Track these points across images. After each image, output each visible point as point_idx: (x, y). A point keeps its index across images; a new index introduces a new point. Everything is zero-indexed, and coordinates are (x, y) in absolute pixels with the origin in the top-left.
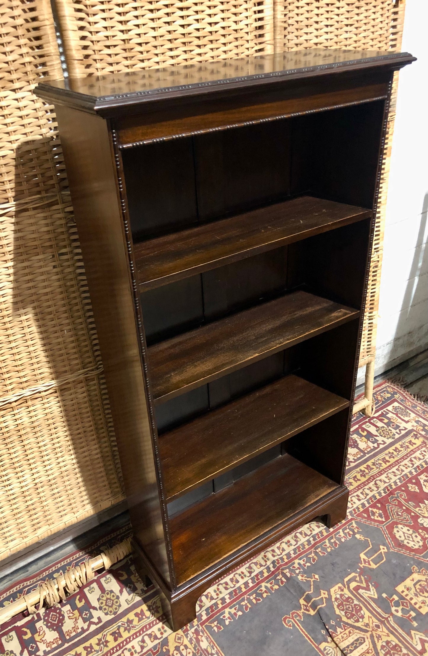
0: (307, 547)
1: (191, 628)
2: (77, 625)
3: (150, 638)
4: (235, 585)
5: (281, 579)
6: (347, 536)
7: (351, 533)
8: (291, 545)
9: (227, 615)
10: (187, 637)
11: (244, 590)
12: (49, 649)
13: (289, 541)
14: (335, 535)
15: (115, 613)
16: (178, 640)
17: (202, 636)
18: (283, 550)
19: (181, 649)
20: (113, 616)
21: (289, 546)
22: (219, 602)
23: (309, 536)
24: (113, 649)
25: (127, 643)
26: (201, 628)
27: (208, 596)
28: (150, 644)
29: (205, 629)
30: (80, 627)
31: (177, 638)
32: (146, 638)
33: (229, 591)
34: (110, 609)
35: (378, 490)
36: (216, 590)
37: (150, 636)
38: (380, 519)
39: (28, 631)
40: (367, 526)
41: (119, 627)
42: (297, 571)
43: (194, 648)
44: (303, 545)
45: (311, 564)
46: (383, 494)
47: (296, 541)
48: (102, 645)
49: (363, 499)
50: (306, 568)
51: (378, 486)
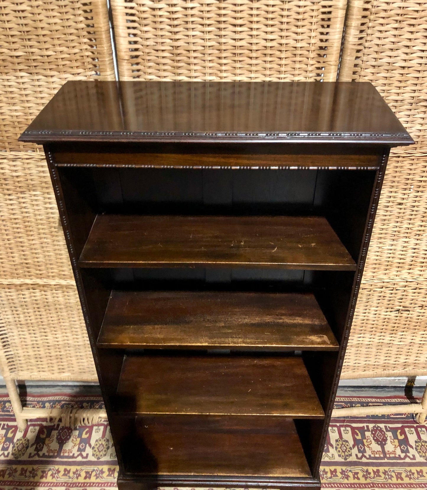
2: (72, 449)
12: (47, 454)
15: (99, 458)
20: (96, 460)
25: (89, 486)
30: (73, 453)
34: (98, 453)
39: (46, 433)
41: (94, 470)
48: (75, 476)
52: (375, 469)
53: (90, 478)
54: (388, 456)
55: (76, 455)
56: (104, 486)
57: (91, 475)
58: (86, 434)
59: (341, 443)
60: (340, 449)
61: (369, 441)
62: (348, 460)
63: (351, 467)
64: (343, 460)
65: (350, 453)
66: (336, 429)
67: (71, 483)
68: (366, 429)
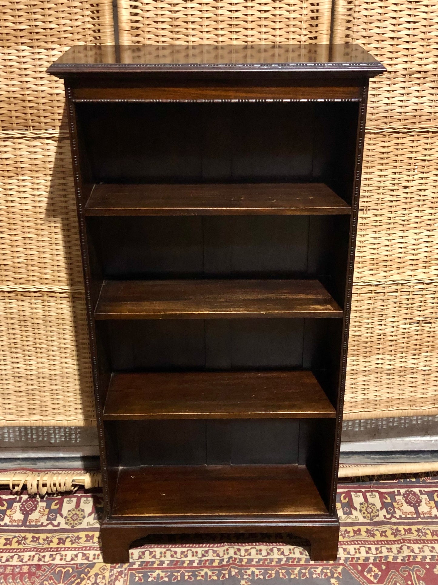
0: (274, 563)
1: (119, 567)
2: (41, 519)
3: (83, 556)
4: (181, 558)
5: (224, 574)
6: (322, 575)
7: (329, 574)
8: (261, 554)
9: (155, 575)
10: (111, 571)
11: (185, 565)
12: (10, 524)
13: (261, 550)
14: (311, 568)
15: (72, 526)
16: (102, 569)
17: (122, 577)
18: (250, 554)
19: (99, 576)
20: (70, 528)
21: (257, 554)
22: (157, 563)
23: (285, 556)
24: (51, 548)
25: (64, 551)
26: (126, 571)
27: (153, 553)
28: (80, 560)
29: (129, 574)
30: (41, 522)
31: (103, 568)
32: (80, 555)
33: (173, 559)
34: (72, 522)
35: (398, 554)
36: (163, 553)
37: (84, 555)
38: (372, 579)
39: (6, 505)
40: (352, 578)
41: (68, 537)
42: (245, 577)
43: (109, 582)
44: (272, 560)
45: (264, 578)
46: (399, 561)
47: (268, 554)
48: (46, 542)
49: (372, 554)
50: (256, 578)
51: (402, 551)
52: (407, 527)
53: (64, 544)
54: (422, 516)
55: (45, 524)
56: (82, 550)
57: (65, 541)
58: (56, 504)
59: (366, 505)
60: (365, 511)
61: (400, 503)
62: (374, 520)
63: (378, 527)
64: (369, 521)
65: (377, 514)
66: (361, 494)
67: (42, 549)
68: (396, 493)
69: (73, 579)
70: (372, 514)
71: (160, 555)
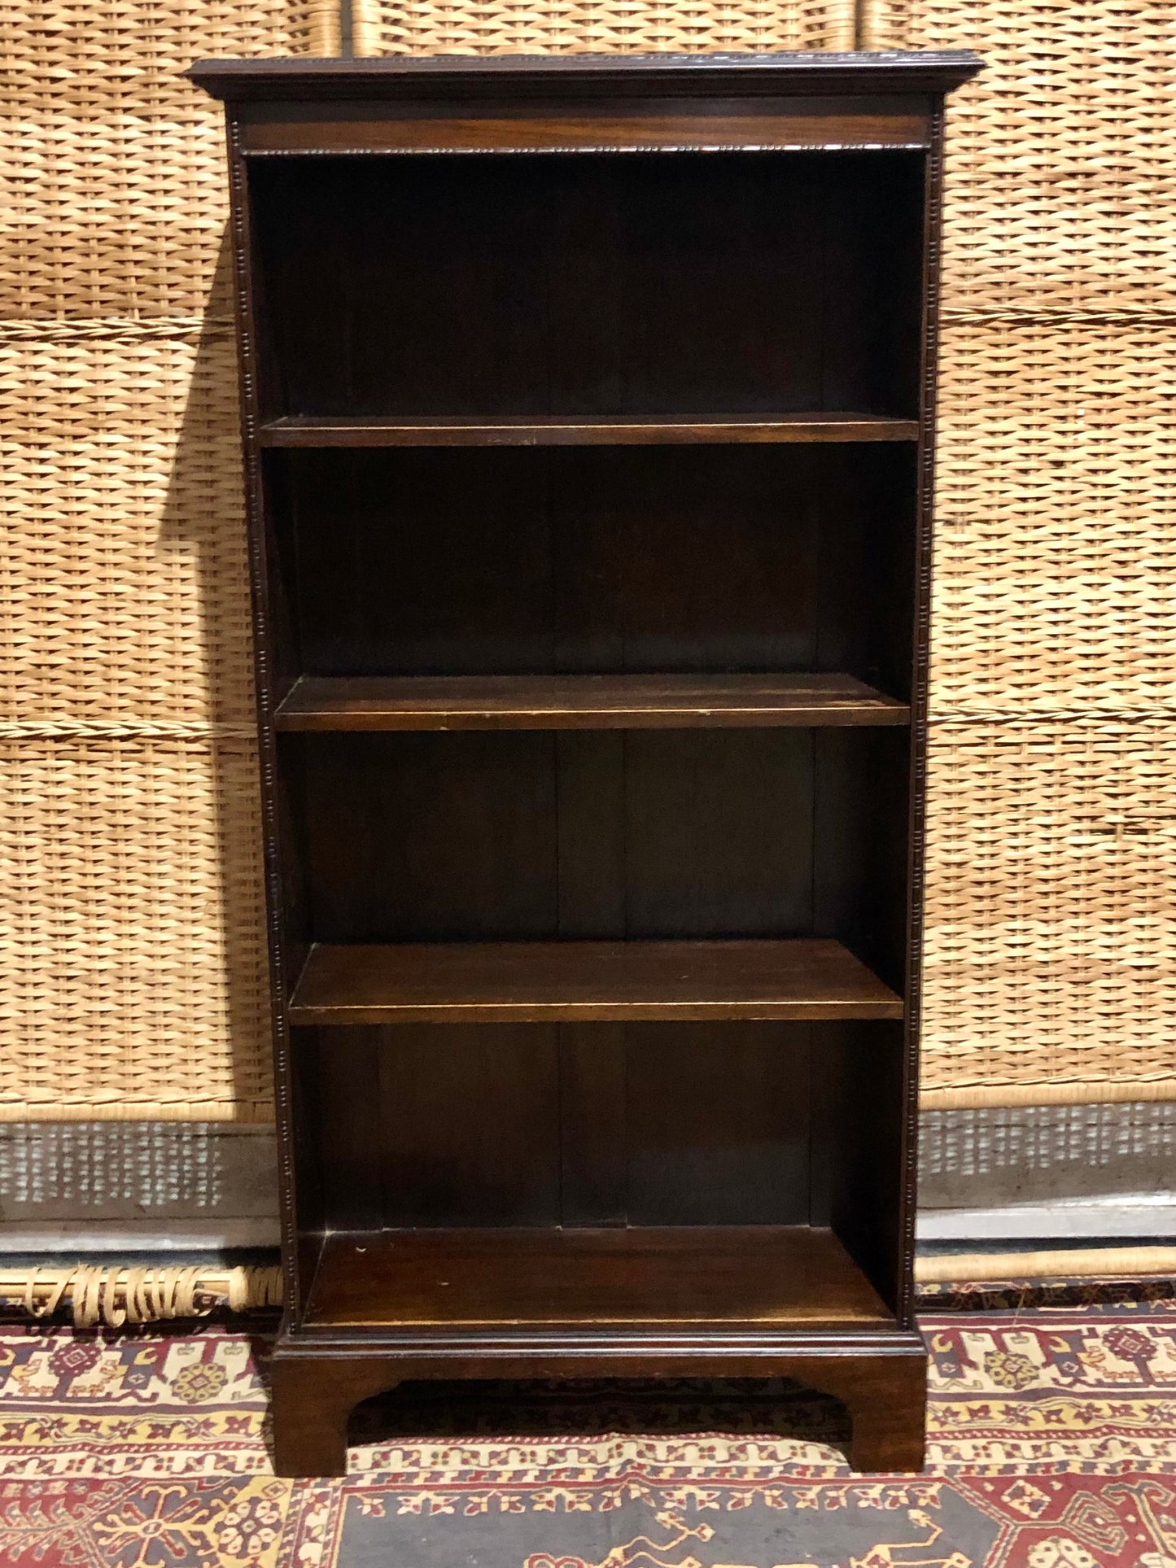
0: (749, 1477)
1: (317, 1486)
2: (105, 1385)
3: (217, 1462)
4: (491, 1465)
5: (611, 1500)
6: (884, 1501)
7: (905, 1501)
8: (712, 1457)
9: (417, 1500)
10: (294, 1493)
11: (501, 1480)
12: (21, 1394)
13: (712, 1449)
14: (854, 1488)
15: (189, 1401)
16: (271, 1490)
17: (325, 1507)
18: (681, 1458)
19: (261, 1505)
20: (185, 1403)
21: (702, 1457)
22: (424, 1475)
23: (779, 1461)
24: (131, 1445)
26: (339, 1493)
27: (411, 1456)
28: (208, 1469)
29: (345, 1500)
30: (107, 1390)
31: (272, 1486)
32: (211, 1460)
33: (466, 1467)
35: (1095, 1458)
36: (441, 1455)
37: (221, 1459)
38: (1025, 1510)
40: (967, 1508)
41: (178, 1423)
42: (669, 1505)
43: (288, 1517)
44: (742, 1471)
45: (723, 1507)
46: (1100, 1471)
47: (733, 1457)
48: (118, 1433)
49: (1023, 1458)
50: (699, 1508)
51: (1105, 1452)
52: (1117, 1403)
53: (167, 1436)
54: (1158, 1380)
55: (116, 1395)
56: (216, 1449)
57: (170, 1430)
58: (148, 1356)
59: (1003, 1357)
60: (999, 1369)
61: (1096, 1354)
62: (1026, 1388)
63: (1038, 1401)
64: (1012, 1390)
65: (1033, 1375)
66: (986, 1336)
67: (105, 1447)
68: (1085, 1333)
69: (189, 1510)
70: (1020, 1375)
71: (432, 1460)
